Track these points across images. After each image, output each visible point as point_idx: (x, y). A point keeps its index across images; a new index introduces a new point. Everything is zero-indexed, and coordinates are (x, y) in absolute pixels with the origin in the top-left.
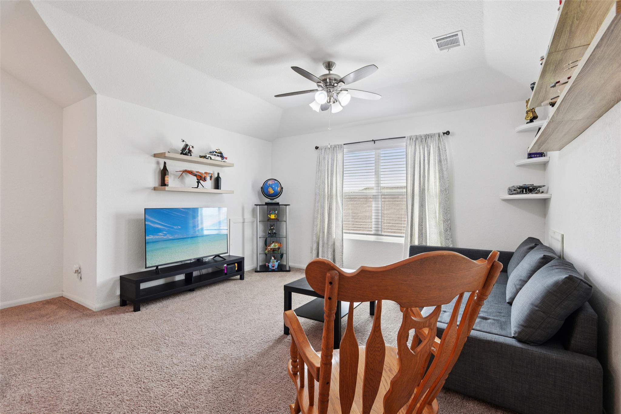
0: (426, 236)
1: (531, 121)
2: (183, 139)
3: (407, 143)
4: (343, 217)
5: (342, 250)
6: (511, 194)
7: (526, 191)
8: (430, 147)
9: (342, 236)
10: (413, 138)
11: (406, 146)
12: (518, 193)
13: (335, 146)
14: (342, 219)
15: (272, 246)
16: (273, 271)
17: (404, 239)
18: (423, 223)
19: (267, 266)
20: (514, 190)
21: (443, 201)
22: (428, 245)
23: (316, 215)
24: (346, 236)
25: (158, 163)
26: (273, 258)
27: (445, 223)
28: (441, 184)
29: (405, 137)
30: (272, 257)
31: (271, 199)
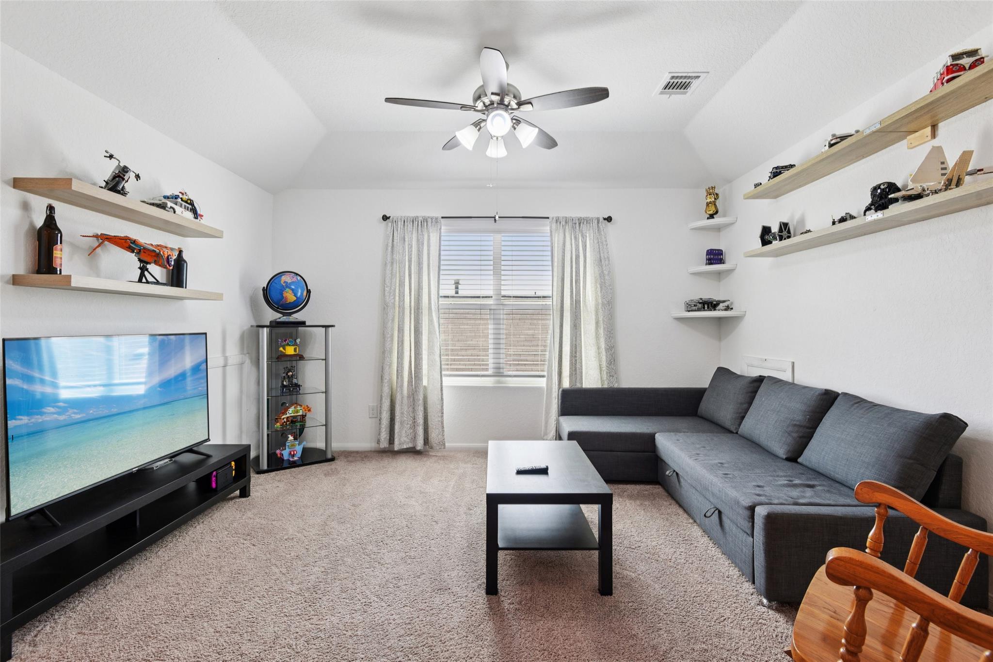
0: (582, 373)
1: (711, 216)
2: (111, 152)
3: (551, 227)
4: (440, 348)
5: (442, 406)
6: (689, 311)
7: (708, 308)
8: (586, 237)
9: (441, 381)
10: (561, 221)
11: (551, 232)
12: (699, 310)
13: (425, 220)
14: (440, 350)
15: (290, 412)
16: (293, 465)
17: (545, 379)
18: (577, 353)
19: (279, 455)
20: (695, 306)
21: (605, 320)
22: (584, 387)
23: (389, 346)
24: (447, 381)
25: (26, 206)
26: (291, 438)
27: (609, 352)
28: (603, 293)
29: (548, 218)
30: (290, 436)
31: (284, 314)
